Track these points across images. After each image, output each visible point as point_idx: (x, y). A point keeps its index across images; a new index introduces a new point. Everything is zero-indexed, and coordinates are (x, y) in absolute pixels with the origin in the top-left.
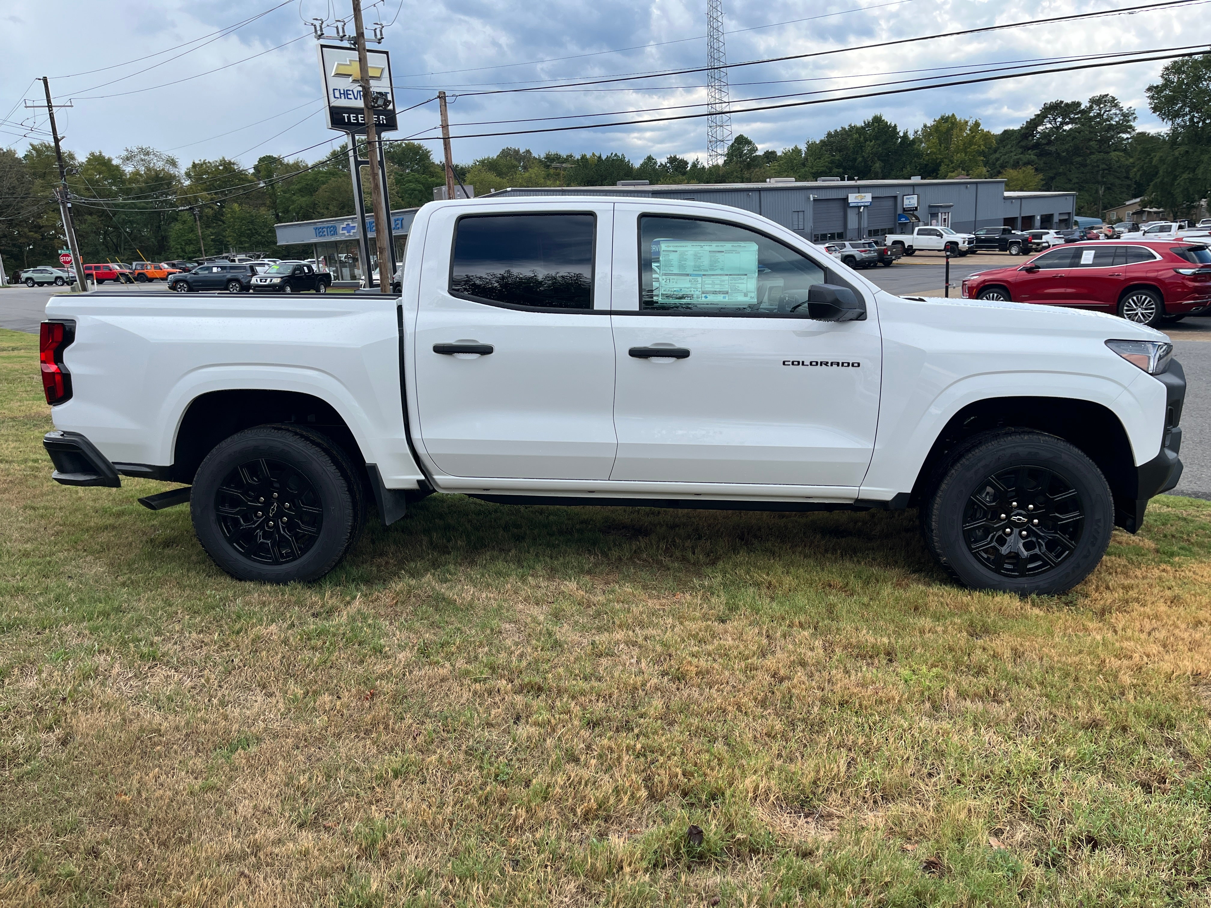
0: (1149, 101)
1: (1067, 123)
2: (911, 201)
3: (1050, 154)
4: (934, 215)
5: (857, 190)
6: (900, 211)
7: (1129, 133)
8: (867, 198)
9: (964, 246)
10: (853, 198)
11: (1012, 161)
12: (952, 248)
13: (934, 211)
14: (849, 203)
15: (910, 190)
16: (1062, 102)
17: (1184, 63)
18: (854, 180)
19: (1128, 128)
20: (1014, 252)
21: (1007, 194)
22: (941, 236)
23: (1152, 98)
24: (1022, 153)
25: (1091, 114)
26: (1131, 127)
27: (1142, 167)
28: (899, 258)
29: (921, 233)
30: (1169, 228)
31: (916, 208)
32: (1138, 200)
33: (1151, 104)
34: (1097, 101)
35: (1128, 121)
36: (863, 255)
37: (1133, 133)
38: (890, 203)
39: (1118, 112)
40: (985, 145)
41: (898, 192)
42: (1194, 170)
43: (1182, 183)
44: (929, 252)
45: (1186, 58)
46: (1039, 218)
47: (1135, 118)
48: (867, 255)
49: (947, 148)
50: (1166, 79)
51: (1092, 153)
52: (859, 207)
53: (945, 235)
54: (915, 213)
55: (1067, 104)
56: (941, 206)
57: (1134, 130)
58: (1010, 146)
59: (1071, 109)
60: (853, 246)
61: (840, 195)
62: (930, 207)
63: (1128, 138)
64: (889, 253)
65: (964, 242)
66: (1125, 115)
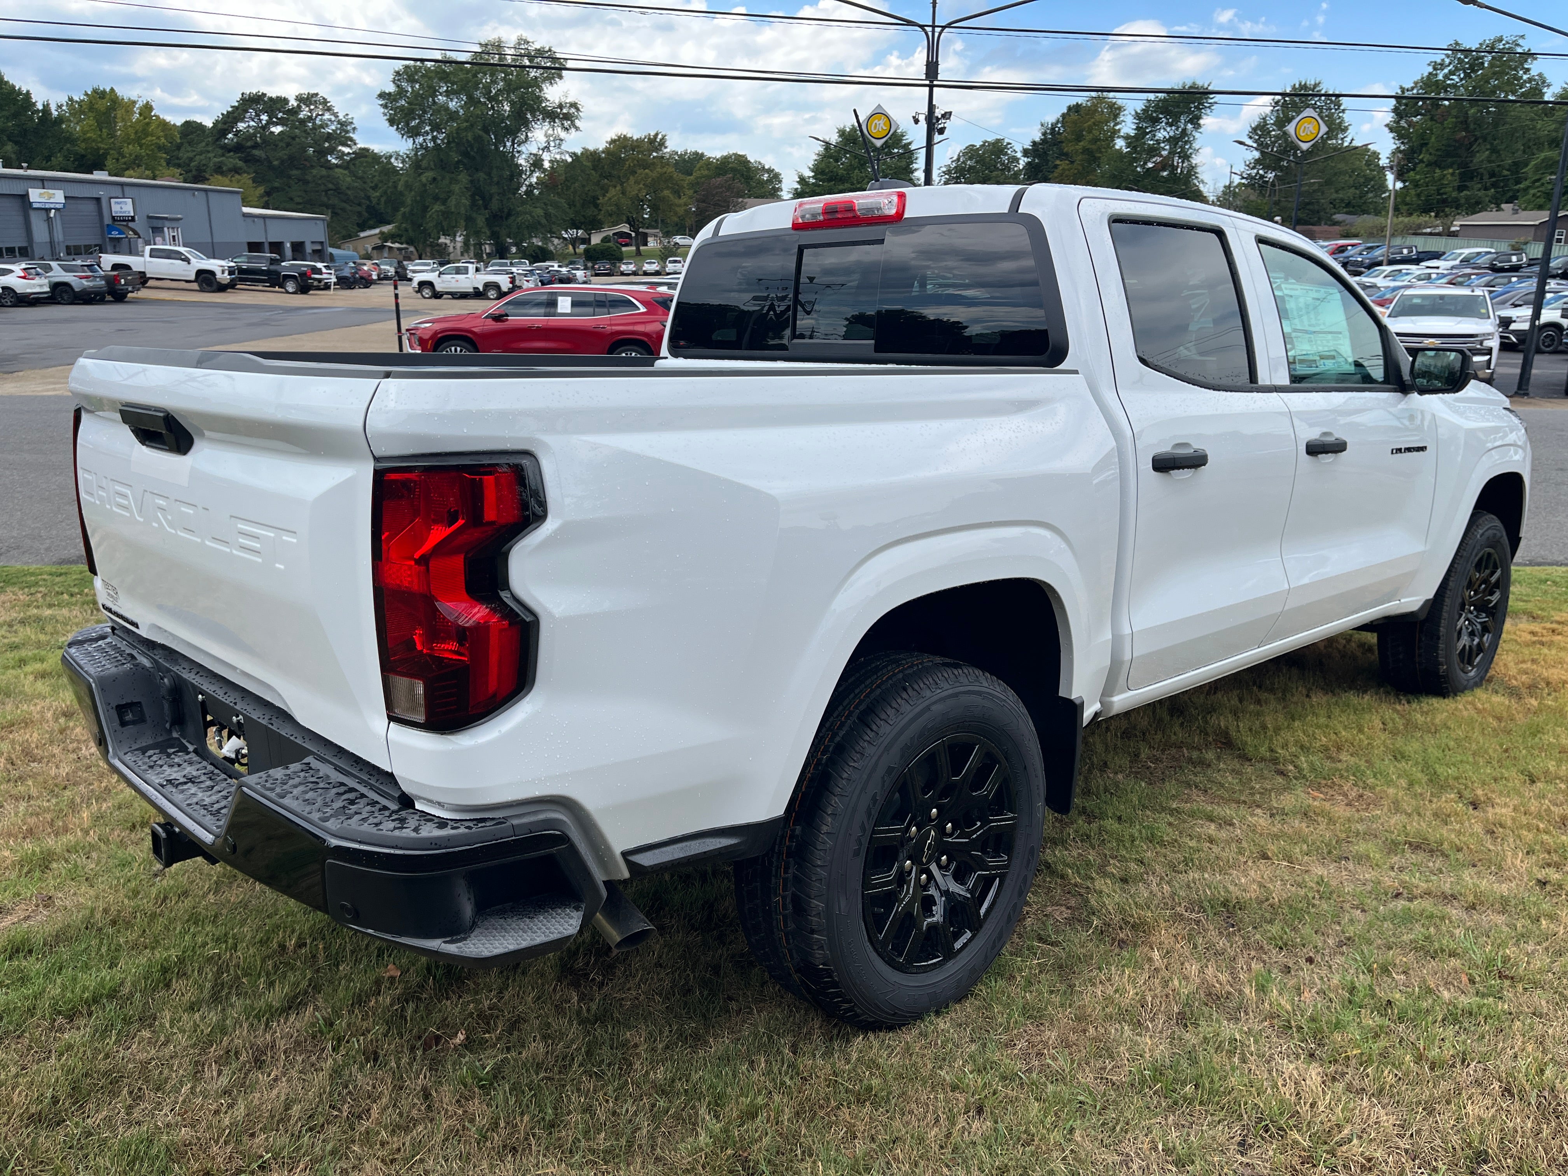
0: (382, 110)
1: (276, 124)
2: (123, 207)
3: (258, 161)
4: (157, 231)
5: (40, 184)
6: (107, 221)
7: (349, 146)
8: (58, 197)
9: (224, 277)
10: (36, 195)
11: (211, 164)
12: (205, 279)
13: (159, 224)
14: (31, 204)
15: (117, 191)
16: (264, 95)
17: (417, 70)
18: (22, 168)
19: (347, 141)
20: (290, 290)
21: (246, 210)
22: (188, 261)
23: (385, 106)
24: (223, 155)
25: (301, 116)
26: (351, 139)
27: (385, 193)
28: (138, 290)
29: (154, 254)
30: (466, 271)
31: (133, 217)
32: (377, 231)
33: (385, 115)
34: (307, 100)
35: (347, 132)
36: (85, 282)
37: (355, 148)
38: (91, 207)
39: (333, 118)
40: (166, 137)
41: (101, 193)
42: (444, 202)
43: (434, 216)
44: (174, 283)
45: (418, 63)
46: (288, 245)
47: (354, 129)
48: (91, 284)
49: (112, 135)
50: (398, 86)
51: (312, 167)
52: (48, 210)
53: (193, 260)
54: (131, 224)
55: (271, 99)
56: (166, 218)
57: (355, 144)
58: (204, 144)
59: (279, 106)
60: (67, 269)
61: (16, 188)
62: (149, 217)
63: (349, 153)
64: (123, 281)
65: (223, 272)
66: (343, 124)
